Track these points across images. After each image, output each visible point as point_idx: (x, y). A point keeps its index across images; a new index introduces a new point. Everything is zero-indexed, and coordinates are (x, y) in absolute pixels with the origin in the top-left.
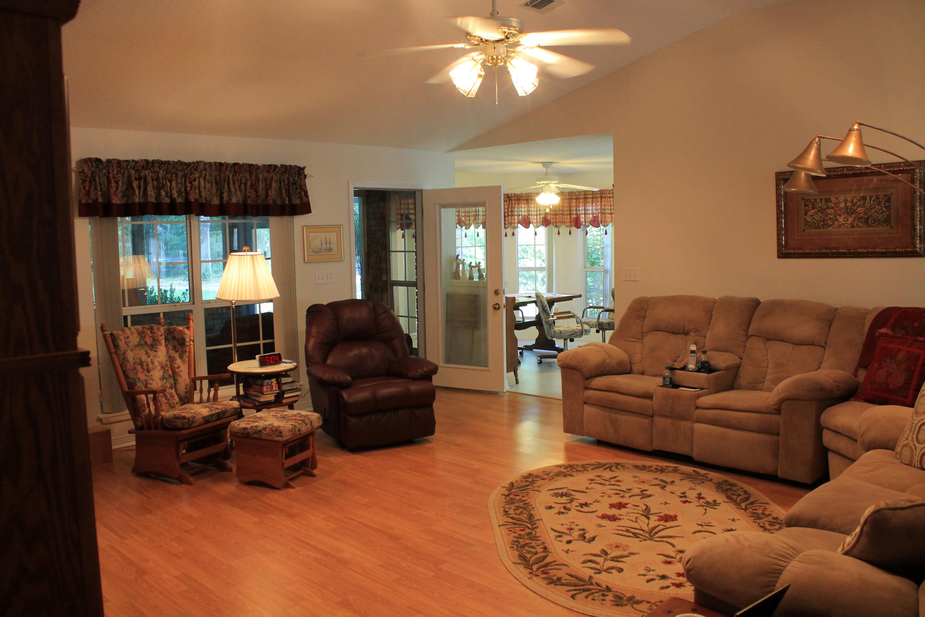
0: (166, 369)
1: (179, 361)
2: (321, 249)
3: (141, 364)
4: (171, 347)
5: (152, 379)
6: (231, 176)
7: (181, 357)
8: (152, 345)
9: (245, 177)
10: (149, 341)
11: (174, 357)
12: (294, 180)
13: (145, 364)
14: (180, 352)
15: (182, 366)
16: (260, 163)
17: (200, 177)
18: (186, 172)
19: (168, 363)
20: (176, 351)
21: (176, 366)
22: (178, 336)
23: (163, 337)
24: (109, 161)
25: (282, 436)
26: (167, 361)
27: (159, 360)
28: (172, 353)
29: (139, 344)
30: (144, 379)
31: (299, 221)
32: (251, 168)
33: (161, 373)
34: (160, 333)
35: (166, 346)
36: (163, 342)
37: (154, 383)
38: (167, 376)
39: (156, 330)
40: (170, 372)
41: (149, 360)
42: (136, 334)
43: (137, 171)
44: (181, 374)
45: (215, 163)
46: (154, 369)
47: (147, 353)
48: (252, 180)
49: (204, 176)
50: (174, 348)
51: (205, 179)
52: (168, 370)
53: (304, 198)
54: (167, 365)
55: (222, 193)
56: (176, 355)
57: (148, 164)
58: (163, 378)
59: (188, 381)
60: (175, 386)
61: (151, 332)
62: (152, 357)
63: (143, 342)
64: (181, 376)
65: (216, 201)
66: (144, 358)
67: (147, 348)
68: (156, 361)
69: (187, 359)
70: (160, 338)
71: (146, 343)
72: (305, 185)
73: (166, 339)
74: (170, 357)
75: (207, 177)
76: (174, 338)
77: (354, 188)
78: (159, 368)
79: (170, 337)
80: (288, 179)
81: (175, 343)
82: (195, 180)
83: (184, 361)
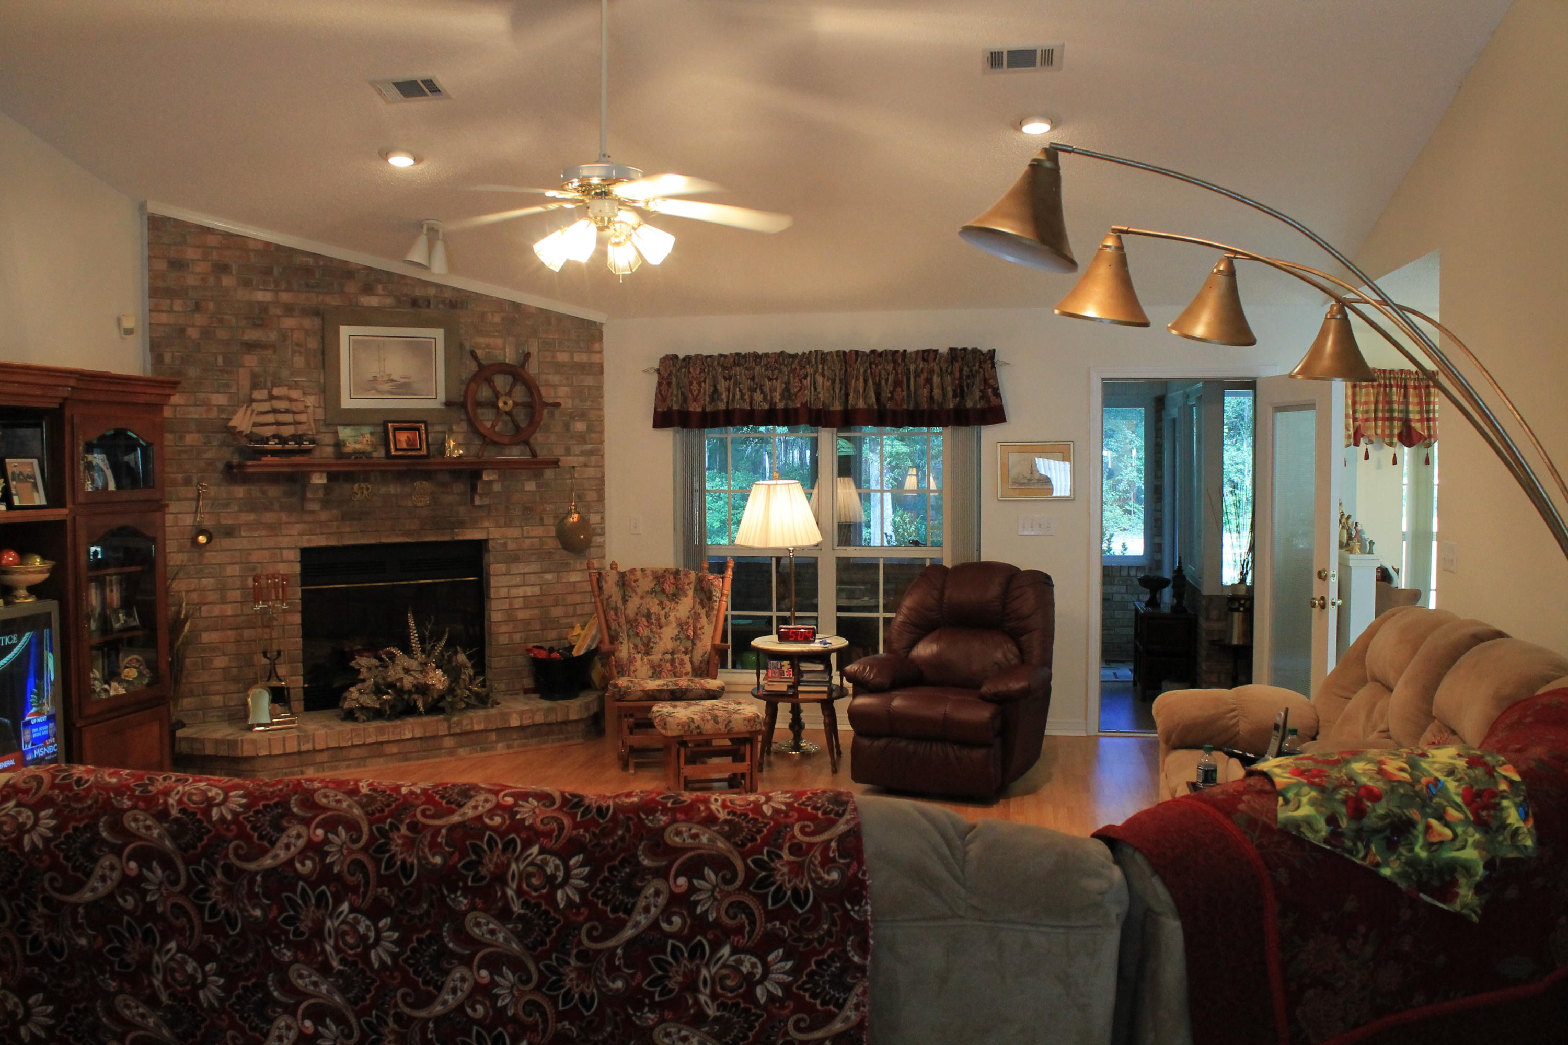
0: (685, 627)
1: (704, 620)
2: (1030, 480)
3: (648, 616)
4: (698, 601)
5: (660, 637)
6: (862, 370)
7: (708, 616)
8: (674, 595)
9: (885, 370)
10: (669, 588)
11: (699, 614)
12: (971, 371)
13: (653, 617)
14: (707, 609)
15: (706, 626)
16: (911, 349)
17: (815, 373)
18: (794, 366)
19: (691, 621)
20: (703, 607)
21: (699, 625)
22: (706, 589)
23: (692, 586)
24: (688, 359)
25: (665, 729)
26: (689, 617)
27: (678, 615)
28: (698, 607)
29: (653, 591)
30: (645, 634)
31: (990, 434)
32: (896, 357)
33: (676, 632)
34: (687, 581)
35: (694, 597)
36: (691, 593)
37: (661, 643)
38: (682, 636)
39: (681, 576)
40: (691, 632)
41: (663, 613)
42: (651, 578)
43: (724, 368)
44: (702, 637)
45: (838, 352)
46: (667, 625)
47: (661, 603)
48: (897, 374)
49: (820, 371)
50: (702, 603)
51: (823, 375)
52: (687, 630)
53: (993, 398)
54: (687, 623)
55: (847, 395)
56: (702, 612)
57: (739, 359)
58: (676, 638)
59: (709, 648)
60: (692, 651)
61: (675, 578)
62: (667, 610)
63: (658, 589)
64: (701, 640)
65: (837, 406)
66: (655, 609)
67: (664, 599)
68: (672, 615)
69: (714, 619)
70: (686, 587)
71: (663, 591)
72: (995, 378)
73: (696, 590)
74: (695, 613)
75: (825, 372)
76: (702, 589)
77: (1103, 379)
78: (674, 625)
79: (698, 588)
80: (961, 370)
81: (703, 596)
82: (805, 377)
83: (710, 622)
